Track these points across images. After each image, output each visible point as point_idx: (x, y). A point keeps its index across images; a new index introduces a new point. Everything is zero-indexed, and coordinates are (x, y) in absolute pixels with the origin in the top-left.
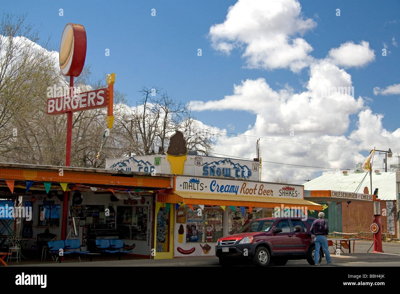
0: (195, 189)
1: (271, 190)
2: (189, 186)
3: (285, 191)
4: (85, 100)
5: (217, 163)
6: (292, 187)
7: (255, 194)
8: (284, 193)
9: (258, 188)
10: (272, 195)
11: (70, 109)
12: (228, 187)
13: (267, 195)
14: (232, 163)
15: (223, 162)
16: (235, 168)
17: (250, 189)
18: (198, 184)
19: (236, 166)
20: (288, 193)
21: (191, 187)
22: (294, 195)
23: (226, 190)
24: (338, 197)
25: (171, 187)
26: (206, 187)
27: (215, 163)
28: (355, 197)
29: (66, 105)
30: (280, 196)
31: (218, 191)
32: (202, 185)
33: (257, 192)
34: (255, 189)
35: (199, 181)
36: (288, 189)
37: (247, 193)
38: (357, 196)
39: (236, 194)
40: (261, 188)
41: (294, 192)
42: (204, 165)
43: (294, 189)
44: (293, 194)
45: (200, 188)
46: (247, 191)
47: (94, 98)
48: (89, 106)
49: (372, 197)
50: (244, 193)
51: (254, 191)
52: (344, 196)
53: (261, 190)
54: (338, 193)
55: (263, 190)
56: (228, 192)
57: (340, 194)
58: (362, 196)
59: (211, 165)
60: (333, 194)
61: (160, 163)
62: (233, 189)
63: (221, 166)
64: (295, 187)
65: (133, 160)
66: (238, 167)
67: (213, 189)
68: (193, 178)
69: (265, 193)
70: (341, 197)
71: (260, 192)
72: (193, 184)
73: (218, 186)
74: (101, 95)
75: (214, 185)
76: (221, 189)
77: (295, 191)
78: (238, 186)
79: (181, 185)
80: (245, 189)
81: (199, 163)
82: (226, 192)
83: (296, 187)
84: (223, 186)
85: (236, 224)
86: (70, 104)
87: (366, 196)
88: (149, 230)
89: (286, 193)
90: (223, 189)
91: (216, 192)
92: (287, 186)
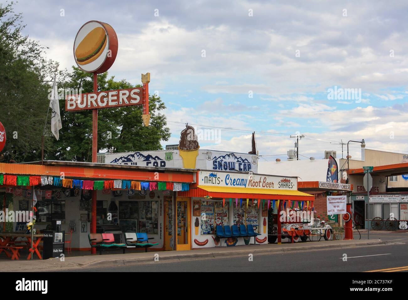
0: (214, 183)
1: (272, 183)
2: (209, 180)
3: (283, 183)
4: (115, 98)
5: (224, 157)
6: (288, 179)
7: (260, 186)
8: (282, 185)
9: (262, 181)
10: (273, 187)
11: (96, 106)
12: (239, 180)
13: (269, 187)
14: (236, 157)
15: (229, 156)
16: (238, 161)
17: (256, 182)
18: (216, 178)
19: (239, 160)
20: (285, 185)
21: (210, 181)
22: (290, 187)
23: (238, 184)
24: (324, 188)
25: (194, 181)
26: (222, 181)
27: (222, 157)
28: (337, 187)
29: (91, 102)
30: (280, 188)
31: (231, 185)
32: (219, 179)
33: (261, 184)
34: (260, 182)
35: (216, 176)
36: (285, 181)
37: (253, 186)
38: (339, 186)
39: (245, 187)
40: (265, 181)
41: (290, 184)
42: (214, 160)
43: (290, 181)
44: (289, 185)
45: (217, 182)
46: (254, 183)
47: (126, 96)
48: (122, 104)
49: (350, 187)
50: (252, 186)
51: (259, 183)
52: (329, 186)
53: (265, 182)
54: (324, 184)
55: (266, 183)
56: (239, 185)
57: (326, 184)
58: (343, 186)
59: (219, 160)
60: (321, 185)
61: (171, 158)
62: (243, 182)
63: (227, 160)
64: (290, 179)
65: (140, 155)
66: (240, 161)
67: (227, 183)
68: (211, 172)
69: (267, 186)
70: (326, 188)
71: (264, 185)
72: (212, 178)
73: (231, 180)
74: (135, 93)
75: (228, 179)
76: (234, 183)
77: (291, 182)
78: (247, 180)
79: (203, 180)
80: (252, 182)
81: (209, 158)
82: (237, 185)
83: (292, 178)
84: (235, 180)
85: (239, 216)
86: (96, 101)
87: (346, 186)
88: (161, 224)
89: (284, 185)
90: (235, 182)
91: (229, 185)
92: (285, 178)
